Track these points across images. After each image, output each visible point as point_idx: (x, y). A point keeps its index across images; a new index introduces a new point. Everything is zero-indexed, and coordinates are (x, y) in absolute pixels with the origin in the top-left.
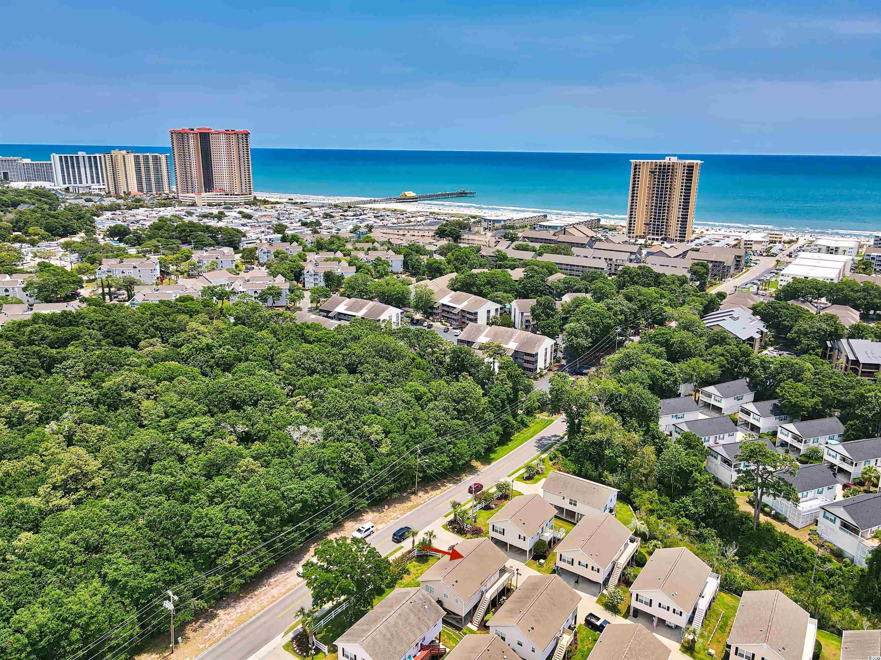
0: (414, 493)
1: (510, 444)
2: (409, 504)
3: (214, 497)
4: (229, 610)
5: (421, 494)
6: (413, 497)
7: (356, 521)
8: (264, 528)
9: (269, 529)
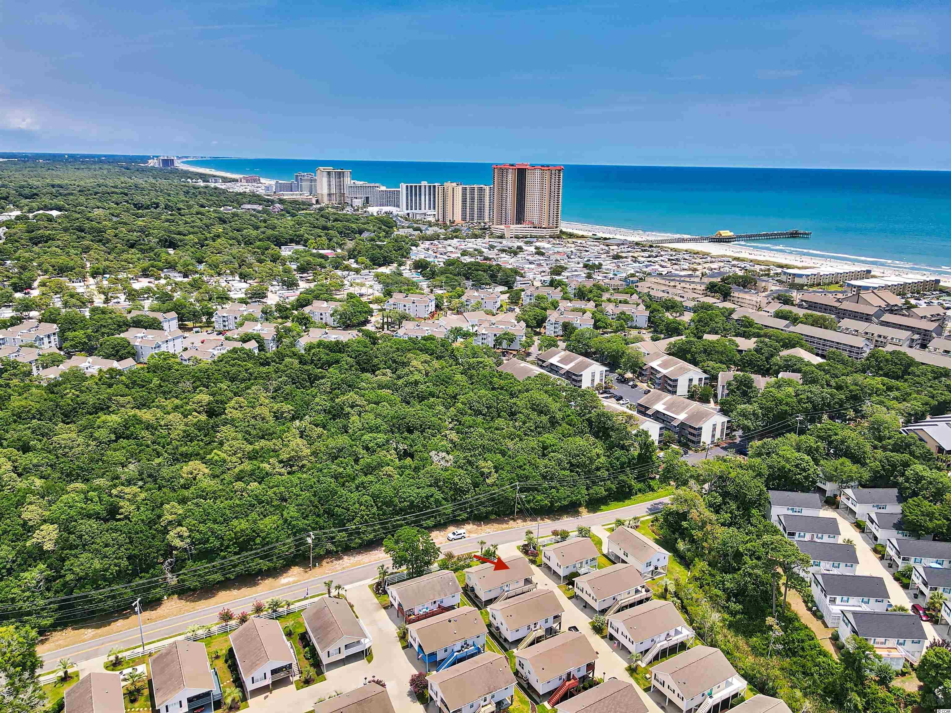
0: (514, 520)
1: (627, 502)
2: (505, 526)
3: (359, 487)
4: (351, 558)
5: (519, 521)
6: (511, 522)
7: (458, 527)
8: (381, 512)
9: (384, 514)
